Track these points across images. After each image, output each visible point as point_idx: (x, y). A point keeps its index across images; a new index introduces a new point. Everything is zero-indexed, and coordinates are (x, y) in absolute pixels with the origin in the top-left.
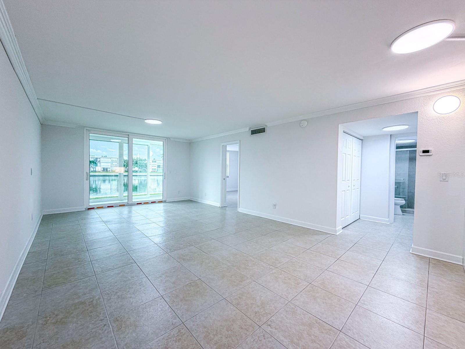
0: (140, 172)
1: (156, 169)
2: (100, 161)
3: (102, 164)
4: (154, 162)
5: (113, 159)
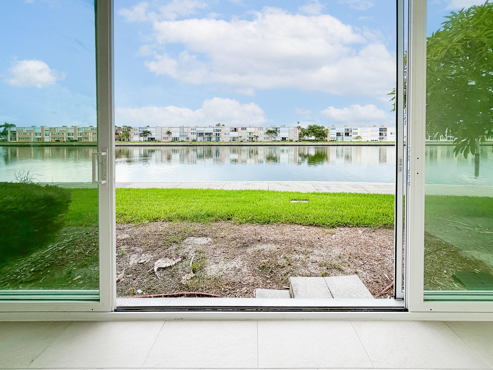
0: (317, 141)
1: (335, 137)
2: (279, 131)
3: (281, 134)
4: (333, 129)
5: (291, 128)
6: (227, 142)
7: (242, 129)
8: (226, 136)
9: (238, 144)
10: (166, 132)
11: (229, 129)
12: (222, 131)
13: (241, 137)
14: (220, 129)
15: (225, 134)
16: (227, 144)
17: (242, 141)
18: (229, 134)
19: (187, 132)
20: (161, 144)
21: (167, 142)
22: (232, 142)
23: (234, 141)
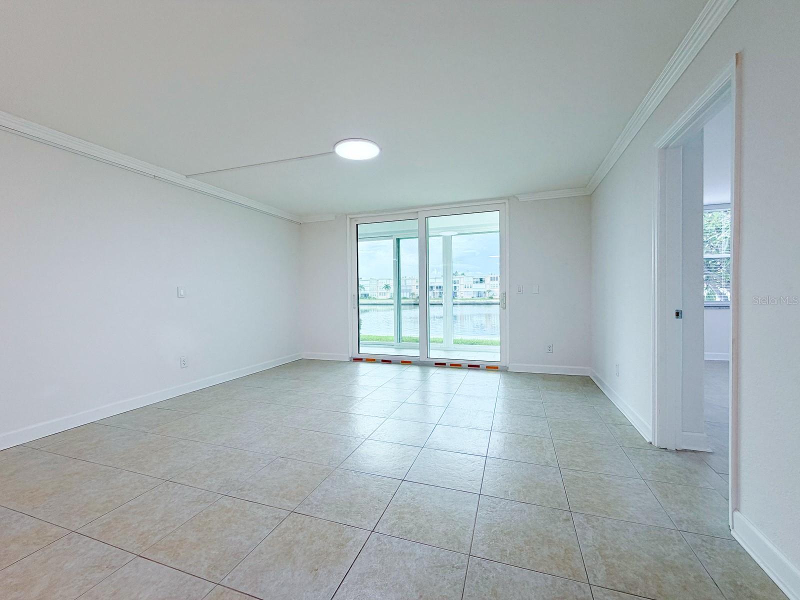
6: (468, 299)
7: (491, 280)
8: (467, 290)
9: (485, 302)
10: (383, 285)
11: (472, 280)
12: (462, 283)
13: (489, 291)
14: (459, 279)
15: (465, 287)
16: (468, 302)
17: (492, 298)
18: (471, 287)
19: (410, 284)
20: (377, 302)
21: (384, 299)
22: (476, 299)
23: (478, 297)
